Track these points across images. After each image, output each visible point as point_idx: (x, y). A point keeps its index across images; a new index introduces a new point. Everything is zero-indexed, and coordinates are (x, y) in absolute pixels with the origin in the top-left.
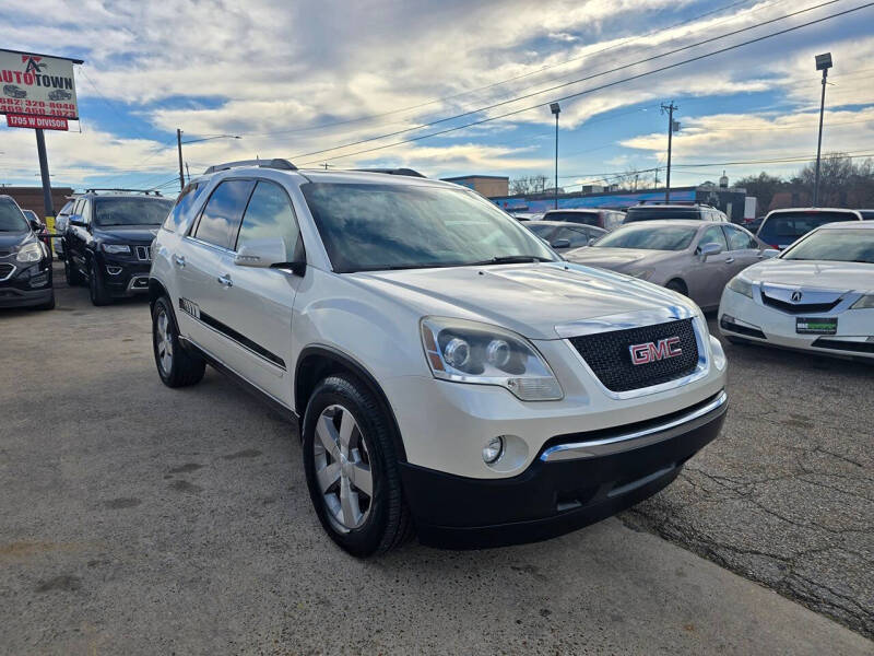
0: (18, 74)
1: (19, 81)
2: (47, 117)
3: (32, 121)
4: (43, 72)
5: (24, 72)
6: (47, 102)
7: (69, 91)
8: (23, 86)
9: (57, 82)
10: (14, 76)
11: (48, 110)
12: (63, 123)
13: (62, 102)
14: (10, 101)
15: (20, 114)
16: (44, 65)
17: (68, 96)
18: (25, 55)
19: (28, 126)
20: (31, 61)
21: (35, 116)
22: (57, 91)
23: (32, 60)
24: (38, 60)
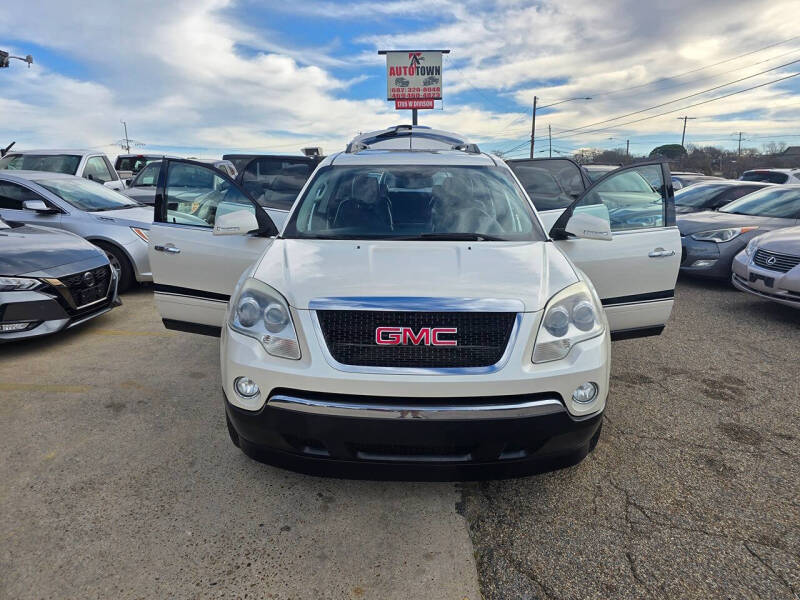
0: (405, 68)
1: (405, 74)
2: (421, 99)
3: (410, 104)
4: (422, 64)
5: (409, 66)
6: (422, 88)
7: (437, 77)
8: (408, 77)
9: (430, 71)
10: (403, 70)
11: (422, 93)
12: (430, 103)
13: (432, 86)
14: (398, 90)
15: (403, 99)
16: (422, 59)
17: (436, 81)
18: (411, 53)
19: (408, 108)
20: (415, 57)
21: (413, 99)
22: (430, 78)
23: (415, 55)
24: (419, 55)
